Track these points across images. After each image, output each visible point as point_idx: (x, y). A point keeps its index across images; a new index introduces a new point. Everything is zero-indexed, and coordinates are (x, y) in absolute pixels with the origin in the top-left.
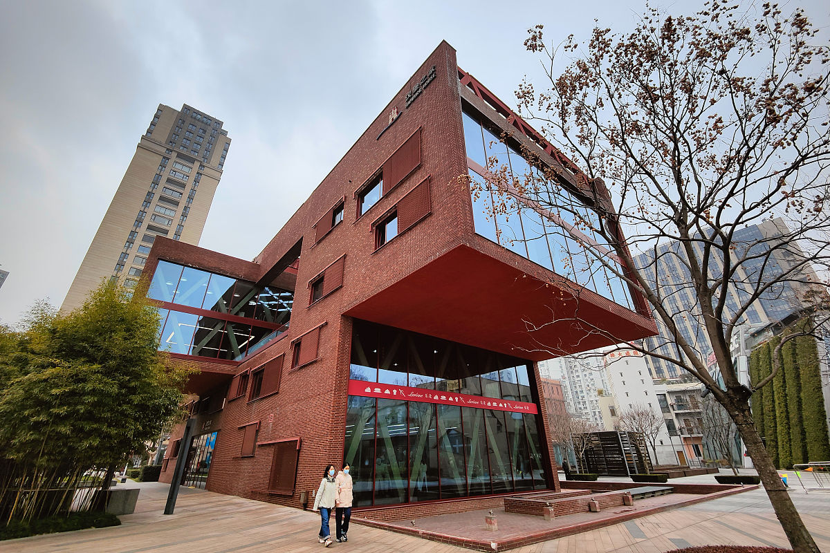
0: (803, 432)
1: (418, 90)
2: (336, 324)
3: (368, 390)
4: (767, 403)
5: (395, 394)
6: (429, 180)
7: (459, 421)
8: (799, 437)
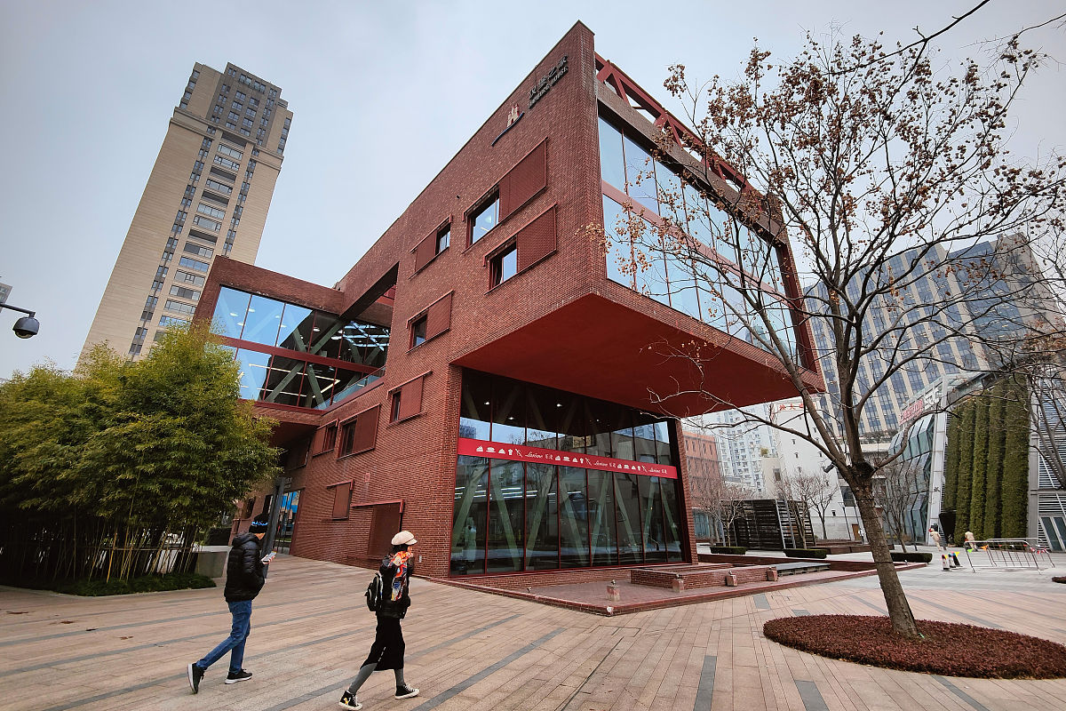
0: (999, 506)
1: (544, 86)
2: (443, 376)
3: (480, 449)
4: (963, 471)
5: (510, 454)
6: (556, 208)
7: (584, 484)
8: (994, 510)
